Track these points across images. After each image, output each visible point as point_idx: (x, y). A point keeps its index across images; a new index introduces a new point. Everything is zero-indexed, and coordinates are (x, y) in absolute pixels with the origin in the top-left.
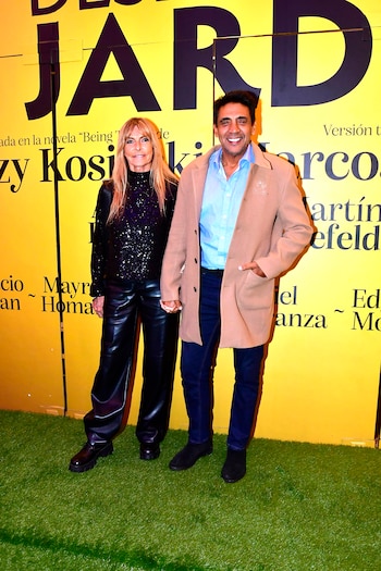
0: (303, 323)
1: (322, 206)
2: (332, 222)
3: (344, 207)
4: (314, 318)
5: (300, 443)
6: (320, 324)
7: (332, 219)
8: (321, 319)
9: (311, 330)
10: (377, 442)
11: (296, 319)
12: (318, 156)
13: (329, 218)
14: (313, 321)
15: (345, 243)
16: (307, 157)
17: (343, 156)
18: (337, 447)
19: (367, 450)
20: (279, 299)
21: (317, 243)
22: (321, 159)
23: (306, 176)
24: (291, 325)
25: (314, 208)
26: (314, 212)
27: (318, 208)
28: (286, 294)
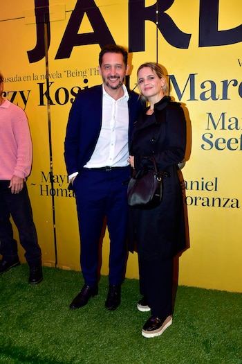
0: (222, 204)
1: (236, 119)
4: (230, 201)
5: (220, 291)
6: (235, 205)
8: (235, 201)
9: (228, 209)
11: (217, 202)
12: (233, 82)
13: (241, 128)
14: (230, 203)
16: (225, 84)
20: (205, 186)
21: (233, 146)
22: (235, 84)
23: (225, 97)
24: (213, 205)
25: (230, 121)
26: (230, 123)
27: (233, 121)
28: (210, 184)
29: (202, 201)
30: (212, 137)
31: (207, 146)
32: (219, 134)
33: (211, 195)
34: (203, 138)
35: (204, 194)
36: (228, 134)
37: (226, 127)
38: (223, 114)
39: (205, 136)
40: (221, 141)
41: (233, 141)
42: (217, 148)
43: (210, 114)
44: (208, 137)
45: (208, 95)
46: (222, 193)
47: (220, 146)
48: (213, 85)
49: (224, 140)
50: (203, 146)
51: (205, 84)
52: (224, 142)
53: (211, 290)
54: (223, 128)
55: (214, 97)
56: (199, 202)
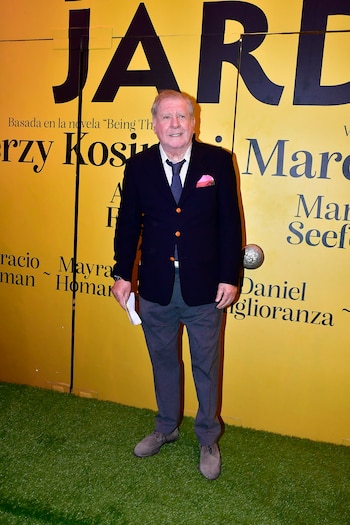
0: (310, 320)
1: (337, 206)
2: (346, 222)
4: (321, 315)
6: (327, 322)
7: (346, 219)
8: (328, 317)
9: (317, 326)
11: (303, 316)
12: (336, 156)
13: (343, 218)
14: (320, 319)
16: (325, 157)
20: (288, 294)
21: (330, 241)
22: (338, 159)
23: (323, 175)
24: (298, 320)
25: (328, 207)
26: (328, 211)
27: (332, 207)
28: (295, 290)
29: (283, 313)
30: (302, 227)
31: (295, 239)
32: (312, 224)
33: (296, 305)
34: (291, 228)
35: (286, 303)
36: (324, 226)
37: (322, 215)
38: (320, 198)
39: (293, 225)
40: (314, 233)
41: (331, 235)
42: (309, 242)
43: (302, 196)
44: (296, 227)
45: (301, 170)
46: (311, 304)
47: (313, 240)
48: (309, 157)
49: (318, 232)
50: (289, 238)
51: (297, 156)
52: (319, 235)
54: (318, 217)
55: (308, 173)
56: (279, 314)
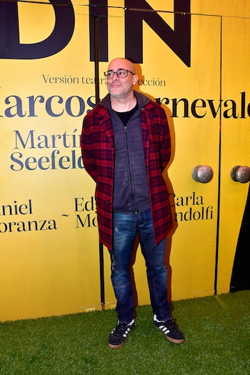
0: (39, 228)
1: (46, 137)
2: (54, 149)
3: (62, 137)
4: (47, 222)
5: (47, 318)
6: (52, 227)
7: (54, 146)
8: (52, 223)
9: (46, 232)
10: (103, 306)
11: (33, 226)
12: (39, 99)
14: (47, 225)
15: (65, 164)
16: (32, 100)
17: (59, 99)
18: (76, 315)
19: (97, 313)
20: (19, 210)
21: (44, 165)
22: (42, 101)
23: (32, 113)
24: (30, 230)
25: (39, 139)
26: (40, 141)
27: (43, 139)
28: (23, 207)
29: (17, 227)
30: (21, 156)
31: (17, 166)
32: (28, 153)
33: (26, 218)
34: (12, 157)
35: (19, 218)
36: (38, 153)
37: (36, 145)
38: (31, 132)
39: (14, 156)
40: (31, 160)
41: (44, 160)
43: (17, 132)
44: (16, 156)
45: (14, 111)
46: (38, 216)
47: (32, 165)
48: (19, 100)
49: (35, 160)
50: (12, 167)
51: (10, 99)
52: (35, 161)
53: (38, 319)
54: (33, 147)
55: (20, 113)
56: (14, 228)
